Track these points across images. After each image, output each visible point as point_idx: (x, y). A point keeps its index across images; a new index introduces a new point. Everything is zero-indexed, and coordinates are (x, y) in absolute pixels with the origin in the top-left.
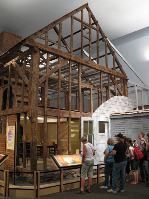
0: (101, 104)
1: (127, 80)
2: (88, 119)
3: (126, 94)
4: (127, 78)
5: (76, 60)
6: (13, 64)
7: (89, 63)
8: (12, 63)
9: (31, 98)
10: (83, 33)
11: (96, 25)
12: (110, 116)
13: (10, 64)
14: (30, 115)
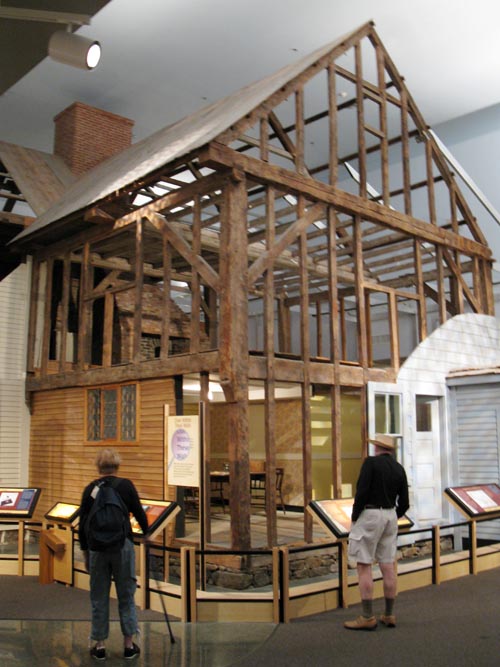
0: (421, 340)
1: (490, 262)
2: (387, 388)
3: (490, 309)
4: (492, 257)
5: (347, 206)
6: (151, 218)
7: (384, 212)
8: (145, 215)
9: (229, 327)
10: (363, 118)
11: (400, 89)
12: (447, 379)
13: (139, 219)
14: (226, 379)
